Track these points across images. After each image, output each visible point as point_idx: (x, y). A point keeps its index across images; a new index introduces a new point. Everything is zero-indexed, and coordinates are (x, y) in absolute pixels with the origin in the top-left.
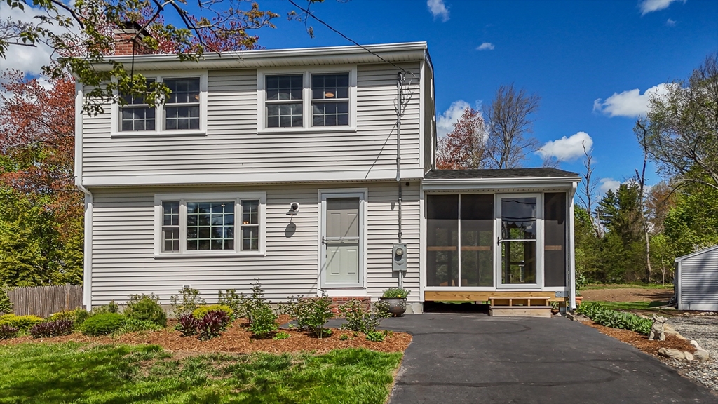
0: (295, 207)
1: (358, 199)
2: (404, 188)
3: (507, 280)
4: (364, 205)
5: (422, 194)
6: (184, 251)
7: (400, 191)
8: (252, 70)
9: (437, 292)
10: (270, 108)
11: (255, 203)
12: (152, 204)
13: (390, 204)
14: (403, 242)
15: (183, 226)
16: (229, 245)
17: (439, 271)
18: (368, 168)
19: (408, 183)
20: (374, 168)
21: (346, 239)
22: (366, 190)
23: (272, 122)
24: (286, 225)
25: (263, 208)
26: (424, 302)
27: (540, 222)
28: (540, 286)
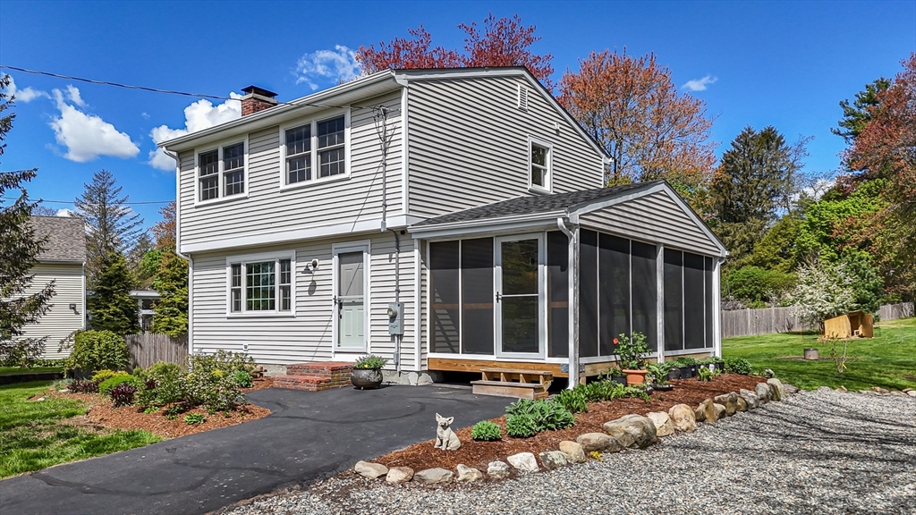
0: (314, 265)
1: (361, 253)
2: (398, 237)
3: (505, 349)
4: (367, 257)
5: (416, 244)
6: (244, 312)
7: (398, 241)
8: (275, 128)
9: (440, 360)
10: (290, 163)
11: (288, 262)
12: (224, 266)
13: (387, 256)
14: (401, 300)
15: (244, 287)
16: (272, 305)
17: (441, 338)
18: (354, 219)
19: (403, 231)
20: (361, 218)
21: (355, 297)
22: (367, 242)
23: (291, 178)
24: (309, 284)
25: (293, 264)
26: (429, 372)
27: (543, 271)
28: (543, 356)
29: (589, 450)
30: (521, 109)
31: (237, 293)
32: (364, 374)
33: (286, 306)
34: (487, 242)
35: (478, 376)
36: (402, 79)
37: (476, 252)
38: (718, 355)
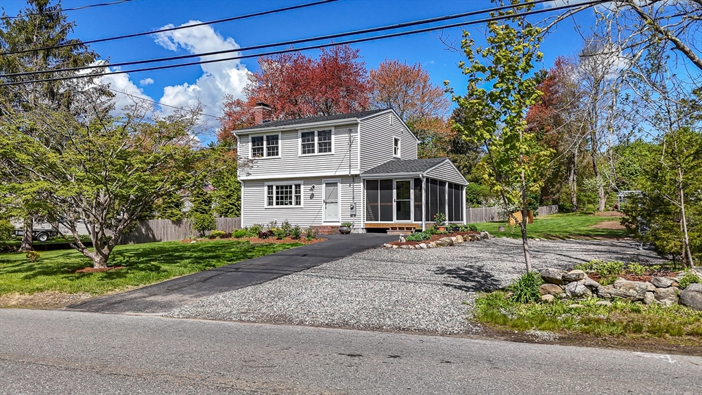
0: (314, 187)
1: (337, 183)
2: (355, 178)
3: (398, 218)
4: (340, 185)
5: (362, 181)
6: (275, 206)
7: (353, 179)
8: (296, 131)
9: (371, 224)
10: (304, 146)
11: (300, 185)
12: (264, 186)
13: (349, 185)
14: (354, 201)
15: (274, 195)
16: (291, 203)
17: (371, 214)
19: (356, 176)
21: (333, 201)
22: (340, 179)
23: (304, 152)
24: (310, 194)
25: (302, 187)
26: (366, 228)
27: (412, 191)
28: (412, 221)
29: (438, 244)
30: (391, 125)
31: (270, 198)
32: (345, 228)
33: (298, 203)
34: (390, 181)
35: (389, 229)
36: (359, 120)
37: (386, 184)
38: (465, 224)
